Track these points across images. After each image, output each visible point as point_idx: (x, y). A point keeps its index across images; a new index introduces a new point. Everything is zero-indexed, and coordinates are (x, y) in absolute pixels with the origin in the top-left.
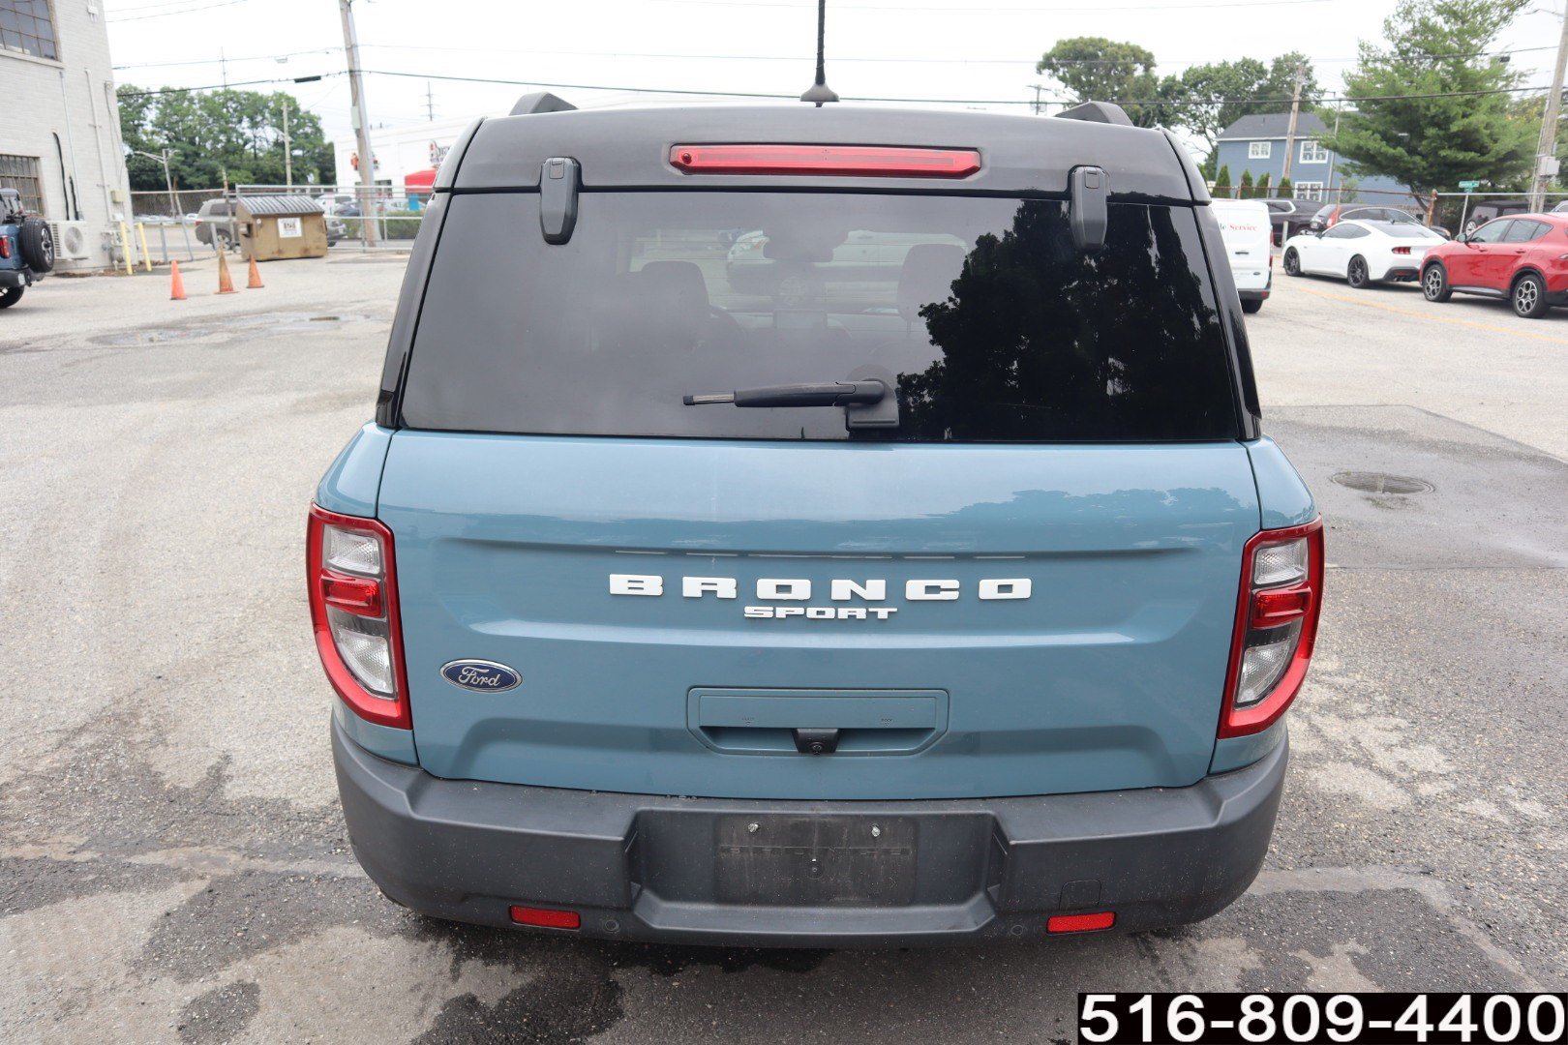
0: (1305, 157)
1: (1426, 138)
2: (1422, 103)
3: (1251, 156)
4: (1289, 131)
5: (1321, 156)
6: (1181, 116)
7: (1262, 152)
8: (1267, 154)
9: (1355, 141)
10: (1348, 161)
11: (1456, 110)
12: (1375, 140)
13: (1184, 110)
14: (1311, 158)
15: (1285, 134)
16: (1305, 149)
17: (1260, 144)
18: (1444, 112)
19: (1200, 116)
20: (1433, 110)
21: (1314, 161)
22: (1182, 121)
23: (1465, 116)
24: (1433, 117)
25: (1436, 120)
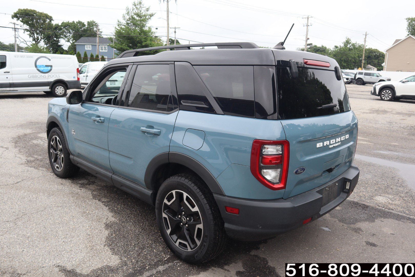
0: (101, 50)
1: (137, 46)
2: (135, 37)
3: (86, 49)
4: (97, 42)
5: (105, 50)
6: (61, 36)
7: (89, 48)
8: (90, 48)
9: (121, 46)
10: (118, 51)
11: (143, 40)
12: (126, 46)
13: (63, 35)
14: (103, 50)
15: (96, 43)
16: (101, 47)
17: (88, 45)
18: (140, 40)
19: (67, 37)
20: (138, 40)
21: (104, 51)
22: (62, 38)
23: (145, 41)
24: (138, 41)
25: (139, 42)
